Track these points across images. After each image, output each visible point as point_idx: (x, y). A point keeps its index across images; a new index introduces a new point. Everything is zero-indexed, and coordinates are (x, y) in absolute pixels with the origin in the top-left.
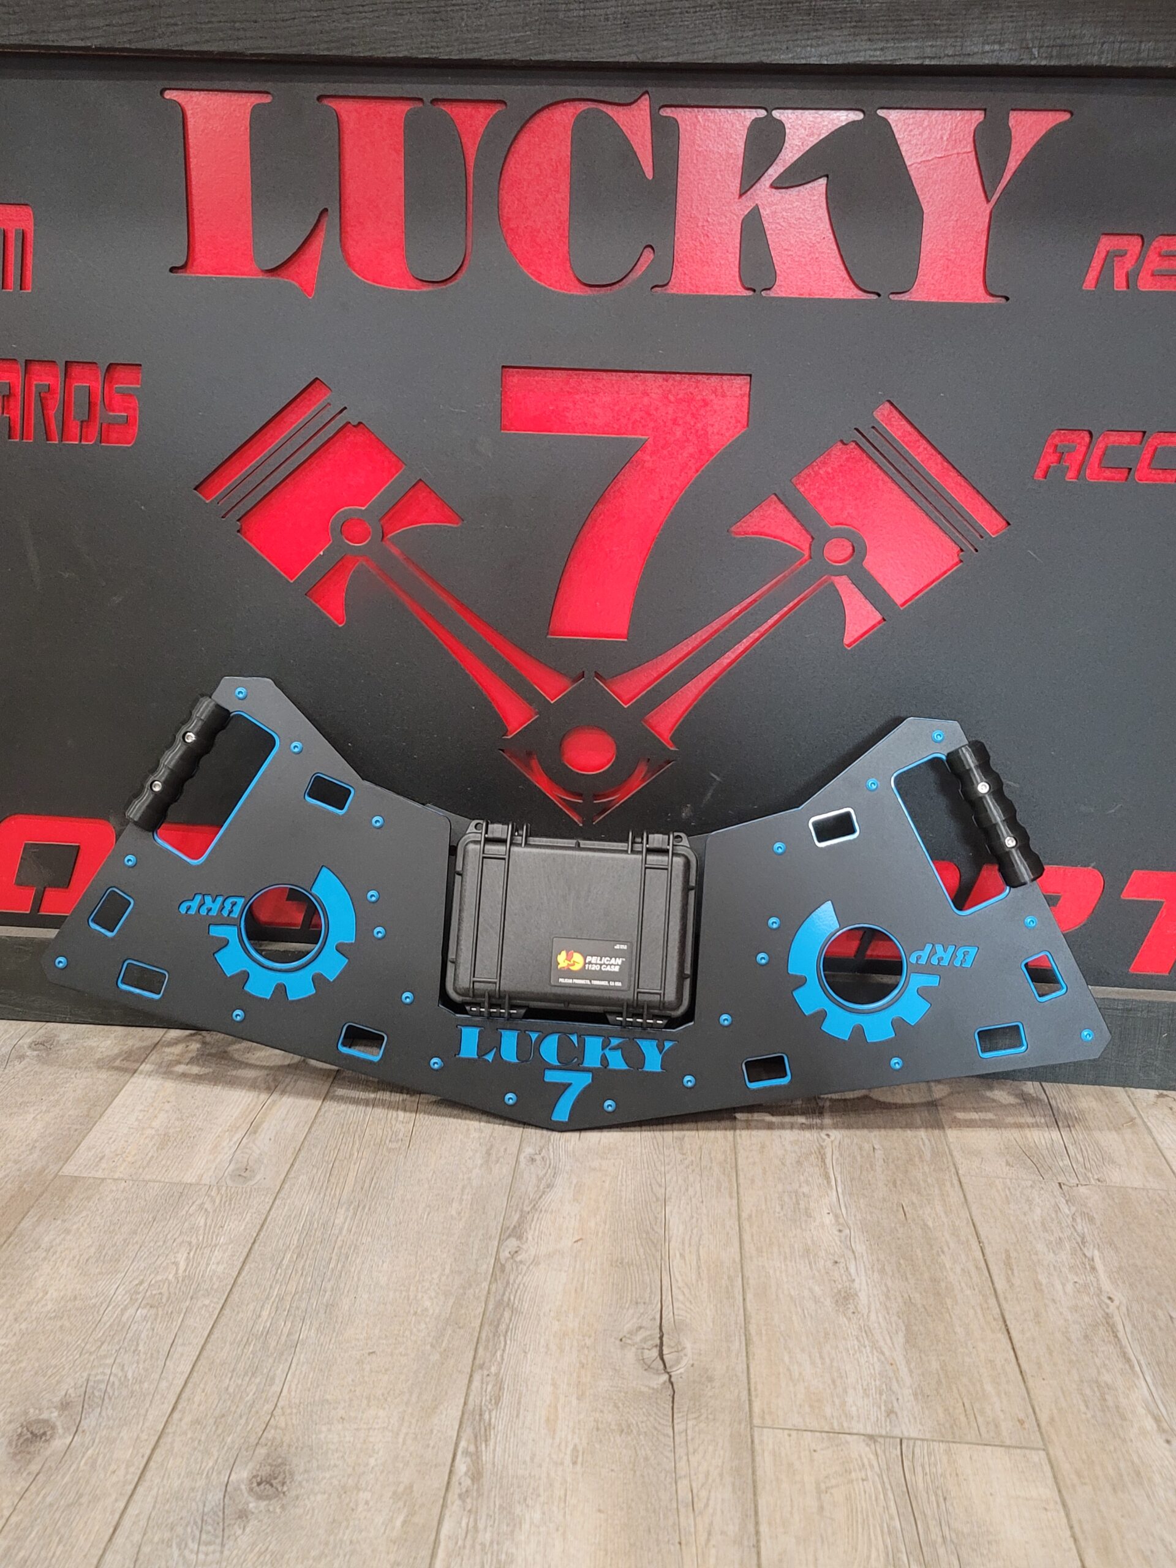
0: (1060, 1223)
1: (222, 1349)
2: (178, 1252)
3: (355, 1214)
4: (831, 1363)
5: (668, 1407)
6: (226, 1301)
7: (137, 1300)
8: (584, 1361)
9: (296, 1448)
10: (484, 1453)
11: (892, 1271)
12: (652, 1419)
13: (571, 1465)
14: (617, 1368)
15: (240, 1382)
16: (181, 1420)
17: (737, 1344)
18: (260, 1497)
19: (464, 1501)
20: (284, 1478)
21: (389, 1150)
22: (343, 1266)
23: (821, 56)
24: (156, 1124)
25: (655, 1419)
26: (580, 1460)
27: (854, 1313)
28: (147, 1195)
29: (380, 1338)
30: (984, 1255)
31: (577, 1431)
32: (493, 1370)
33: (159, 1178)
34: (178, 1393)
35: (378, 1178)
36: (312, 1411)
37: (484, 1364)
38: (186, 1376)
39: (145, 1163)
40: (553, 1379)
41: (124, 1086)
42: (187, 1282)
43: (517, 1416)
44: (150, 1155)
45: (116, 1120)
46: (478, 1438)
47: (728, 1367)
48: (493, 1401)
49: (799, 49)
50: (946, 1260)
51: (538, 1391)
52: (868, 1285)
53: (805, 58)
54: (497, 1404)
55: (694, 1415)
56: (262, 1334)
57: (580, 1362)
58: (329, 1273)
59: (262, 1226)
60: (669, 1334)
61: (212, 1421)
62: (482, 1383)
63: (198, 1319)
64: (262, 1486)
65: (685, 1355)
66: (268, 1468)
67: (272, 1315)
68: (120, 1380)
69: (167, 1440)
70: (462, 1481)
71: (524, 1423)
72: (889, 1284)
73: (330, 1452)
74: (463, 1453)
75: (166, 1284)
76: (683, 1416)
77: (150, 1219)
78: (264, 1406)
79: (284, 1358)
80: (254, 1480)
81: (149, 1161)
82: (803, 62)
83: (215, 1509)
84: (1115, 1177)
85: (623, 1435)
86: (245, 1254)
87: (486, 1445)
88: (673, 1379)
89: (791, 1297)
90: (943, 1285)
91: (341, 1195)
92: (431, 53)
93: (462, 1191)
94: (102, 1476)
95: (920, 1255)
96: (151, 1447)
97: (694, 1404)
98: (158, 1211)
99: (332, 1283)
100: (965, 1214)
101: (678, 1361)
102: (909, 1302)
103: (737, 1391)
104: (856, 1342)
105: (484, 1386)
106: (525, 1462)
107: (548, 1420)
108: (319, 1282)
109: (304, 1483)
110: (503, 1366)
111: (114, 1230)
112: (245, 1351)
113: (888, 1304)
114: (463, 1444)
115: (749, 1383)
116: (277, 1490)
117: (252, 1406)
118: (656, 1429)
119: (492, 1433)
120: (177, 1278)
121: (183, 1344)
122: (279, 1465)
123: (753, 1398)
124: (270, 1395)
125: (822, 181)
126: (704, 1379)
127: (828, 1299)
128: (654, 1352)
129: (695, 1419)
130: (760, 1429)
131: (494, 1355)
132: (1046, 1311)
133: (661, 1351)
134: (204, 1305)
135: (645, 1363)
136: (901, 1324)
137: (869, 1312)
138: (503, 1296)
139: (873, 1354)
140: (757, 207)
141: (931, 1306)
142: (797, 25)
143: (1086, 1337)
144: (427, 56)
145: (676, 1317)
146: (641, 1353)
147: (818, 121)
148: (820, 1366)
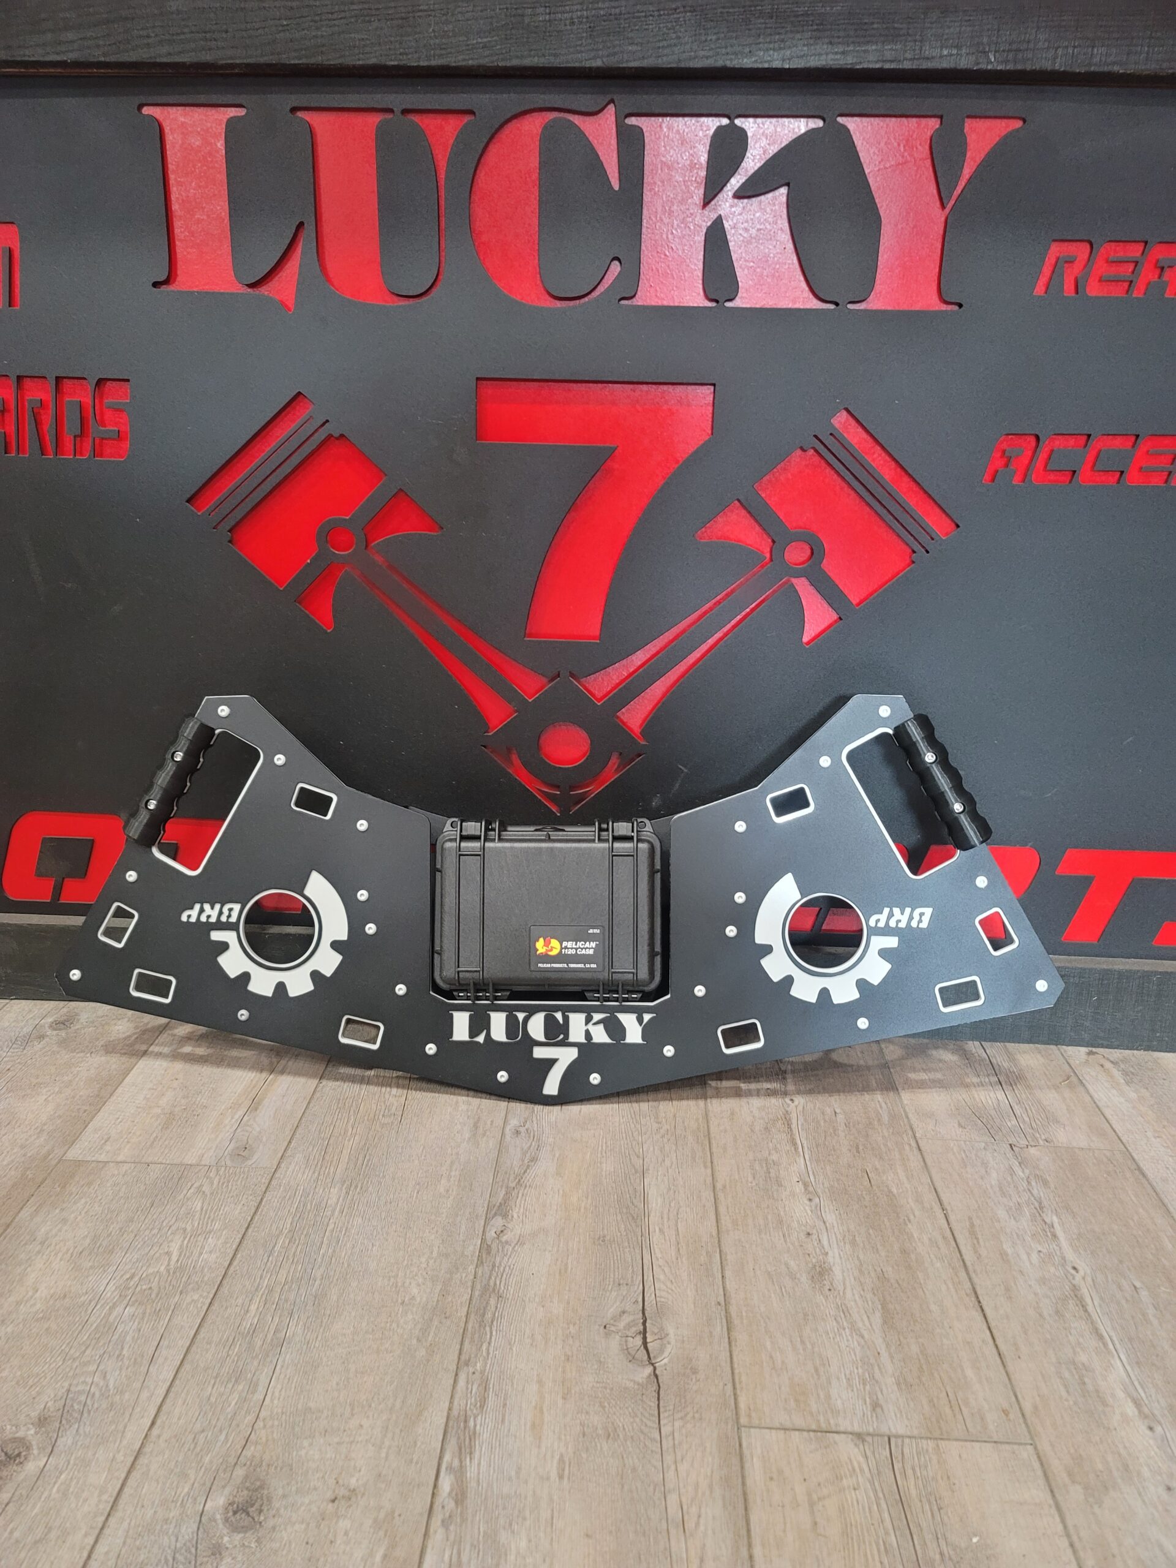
0: (1016, 1187)
1: (207, 1351)
2: (172, 1241)
3: (347, 1193)
4: (813, 1348)
5: (654, 1405)
6: (215, 1295)
7: (126, 1296)
8: (570, 1354)
9: (276, 1467)
10: (468, 1468)
11: (863, 1242)
12: (637, 1420)
13: (557, 1479)
14: (602, 1360)
15: (222, 1389)
16: (159, 1437)
17: (719, 1329)
18: (235, 1529)
19: (447, 1529)
20: (261, 1506)
21: (383, 1126)
22: (334, 1251)
23: (783, 60)
24: (163, 1102)
25: (641, 1420)
26: (566, 1472)
27: (830, 1290)
29: (366, 1333)
30: (949, 1224)
31: (563, 1437)
32: (479, 1366)
34: (159, 1404)
35: (370, 1155)
36: (294, 1423)
37: (469, 1360)
38: (169, 1384)
40: (538, 1375)
42: (178, 1274)
43: (503, 1421)
45: (124, 1100)
46: (463, 1450)
47: (711, 1356)
48: (478, 1405)
49: (762, 53)
50: (912, 1228)
51: (523, 1390)
52: (841, 1258)
53: (769, 62)
54: (482, 1406)
55: (680, 1415)
56: (248, 1332)
57: (565, 1355)
58: (319, 1260)
59: (258, 1208)
60: (651, 1319)
61: (191, 1437)
62: (467, 1382)
63: (185, 1317)
64: (238, 1516)
65: (669, 1343)
66: (245, 1492)
67: (260, 1310)
68: (101, 1390)
69: (143, 1460)
70: (446, 1502)
71: (509, 1430)
72: (861, 1257)
73: (310, 1472)
74: (447, 1469)
75: (157, 1278)
76: (669, 1416)
78: (245, 1418)
79: (269, 1360)
80: (230, 1508)
81: (153, 1143)
82: (766, 66)
83: (188, 1544)
84: (1062, 1137)
85: (610, 1441)
86: (238, 1240)
87: (471, 1459)
88: (657, 1372)
89: (769, 1273)
90: (913, 1256)
91: (335, 1173)
92: (401, 60)
93: (451, 1167)
94: (73, 1505)
95: (888, 1224)
96: (126, 1470)
97: (680, 1401)
99: (322, 1270)
100: (925, 1179)
101: (662, 1351)
102: (882, 1277)
103: (721, 1384)
104: (835, 1324)
105: (470, 1386)
106: (510, 1479)
107: (533, 1426)
108: (309, 1271)
109: (282, 1511)
110: (489, 1362)
112: (230, 1353)
113: (862, 1280)
114: (447, 1457)
115: (733, 1373)
116: (253, 1519)
117: (232, 1419)
118: (642, 1432)
119: (477, 1443)
120: (168, 1271)
121: (168, 1347)
122: (256, 1490)
123: (738, 1392)
124: (252, 1404)
125: (783, 190)
126: (688, 1371)
127: (804, 1275)
128: (638, 1341)
129: (682, 1418)
130: (747, 1429)
131: (480, 1349)
132: (1015, 1284)
133: (645, 1338)
134: (193, 1300)
135: (629, 1353)
136: (877, 1301)
137: (845, 1289)
138: (489, 1280)
139: (852, 1337)
140: (720, 217)
141: (904, 1280)
142: (760, 28)
143: (1057, 1312)
144: (396, 63)
145: (658, 1299)
146: (626, 1341)
147: (779, 129)
148: (802, 1352)
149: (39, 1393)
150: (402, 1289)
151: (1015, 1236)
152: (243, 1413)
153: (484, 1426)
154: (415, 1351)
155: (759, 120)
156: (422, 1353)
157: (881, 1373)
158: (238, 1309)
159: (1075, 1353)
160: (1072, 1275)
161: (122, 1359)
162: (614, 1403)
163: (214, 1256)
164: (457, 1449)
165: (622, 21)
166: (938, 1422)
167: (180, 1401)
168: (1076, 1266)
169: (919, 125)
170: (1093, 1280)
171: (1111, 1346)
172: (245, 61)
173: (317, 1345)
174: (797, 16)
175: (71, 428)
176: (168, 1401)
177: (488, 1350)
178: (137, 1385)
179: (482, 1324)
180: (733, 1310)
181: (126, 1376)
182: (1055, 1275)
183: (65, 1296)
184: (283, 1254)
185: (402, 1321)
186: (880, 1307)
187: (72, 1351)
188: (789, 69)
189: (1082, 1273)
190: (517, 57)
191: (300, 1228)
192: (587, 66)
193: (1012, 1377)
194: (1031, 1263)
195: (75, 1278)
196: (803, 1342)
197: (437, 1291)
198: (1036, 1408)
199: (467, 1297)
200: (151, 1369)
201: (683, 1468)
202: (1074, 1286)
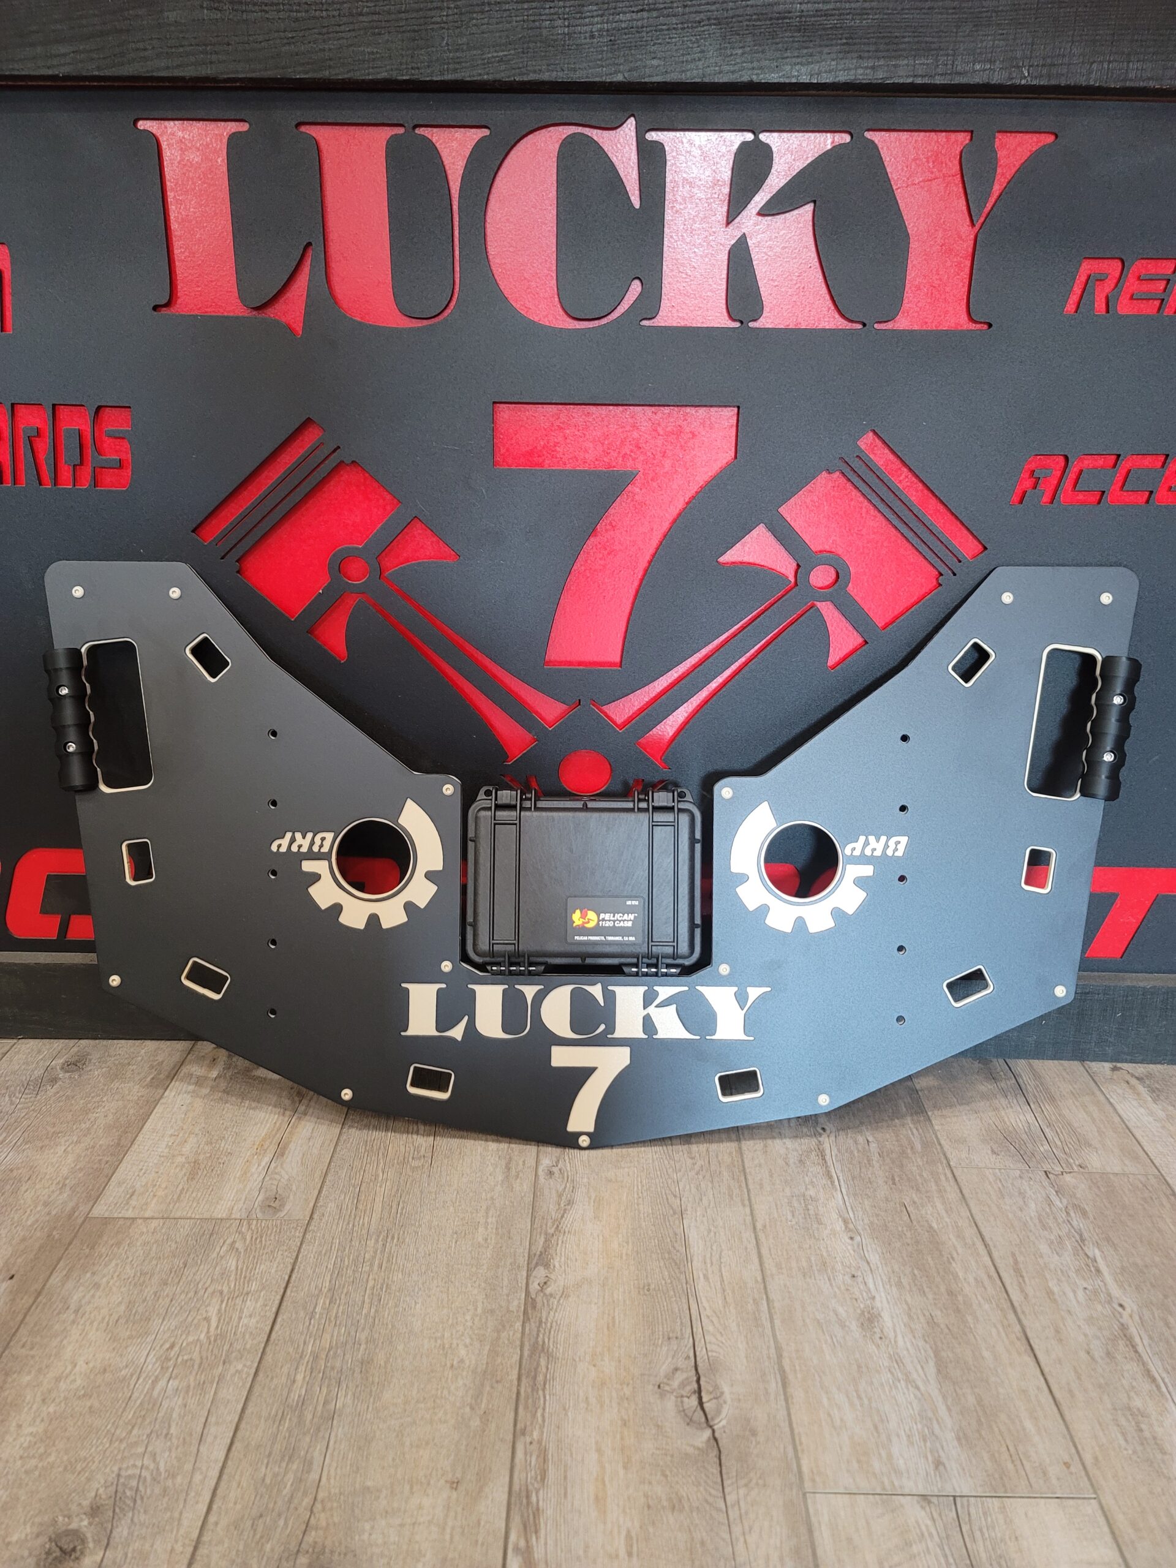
0: (1054, 1218)
1: (257, 1427)
2: (209, 1305)
5: (716, 1471)
6: (260, 1362)
7: (168, 1368)
8: (626, 1417)
10: (535, 1548)
11: (909, 1284)
12: (701, 1488)
13: (625, 1558)
14: (660, 1423)
15: (276, 1469)
16: (216, 1524)
17: (774, 1385)
21: (413, 1169)
22: (376, 1311)
23: (811, 75)
24: (186, 1149)
25: (705, 1489)
26: (634, 1550)
27: (881, 1338)
28: (178, 1236)
29: (418, 1402)
30: (993, 1262)
31: (628, 1511)
32: (536, 1435)
33: (189, 1215)
34: (213, 1487)
35: (404, 1202)
36: (353, 1503)
37: (525, 1430)
38: (221, 1465)
39: (175, 1197)
40: (597, 1443)
41: (154, 1108)
42: (219, 1342)
43: (565, 1496)
44: (180, 1187)
45: (146, 1148)
46: (528, 1528)
47: (768, 1415)
48: (539, 1478)
49: (789, 68)
50: (958, 1268)
51: (583, 1460)
52: (888, 1302)
53: (796, 76)
54: (543, 1479)
55: (744, 1481)
56: (297, 1404)
57: (622, 1419)
58: (362, 1321)
59: (294, 1266)
60: (705, 1377)
61: (249, 1524)
62: (526, 1454)
63: (231, 1389)
65: (725, 1402)
67: (307, 1379)
68: (152, 1474)
71: (573, 1505)
72: (909, 1301)
74: (513, 1549)
75: (198, 1348)
76: (732, 1483)
77: (181, 1265)
78: (303, 1500)
79: (321, 1434)
81: (180, 1195)
82: (793, 80)
84: (1095, 1162)
86: (277, 1302)
87: (537, 1538)
88: (717, 1435)
89: (818, 1321)
90: (960, 1298)
91: (369, 1223)
92: (413, 75)
93: (487, 1213)
95: (932, 1264)
97: (742, 1466)
98: (189, 1255)
99: (366, 1333)
100: (966, 1212)
101: (718, 1411)
102: (932, 1322)
104: (890, 1375)
105: (528, 1458)
107: (597, 1499)
108: (353, 1333)
110: (546, 1430)
111: (144, 1282)
112: (281, 1428)
113: (913, 1326)
114: (513, 1537)
117: (290, 1502)
118: (707, 1501)
119: (542, 1520)
120: (208, 1338)
121: (217, 1423)
123: (800, 1454)
124: (308, 1485)
125: (809, 207)
126: (747, 1433)
127: (854, 1323)
128: (694, 1401)
129: (746, 1485)
130: (812, 1495)
131: (534, 1416)
132: (1064, 1325)
133: (700, 1398)
134: (237, 1371)
135: (686, 1415)
136: (929, 1349)
137: (896, 1337)
138: (537, 1338)
139: (908, 1389)
140: (744, 235)
141: (953, 1324)
142: (786, 42)
143: (1108, 1354)
144: (408, 78)
145: (710, 1354)
146: (682, 1402)
147: (804, 145)
148: (859, 1407)
149: (89, 1480)
150: (449, 1352)
151: (1059, 1272)
152: (300, 1494)
153: (547, 1500)
154: (469, 1420)
155: (785, 135)
156: (475, 1423)
157: (940, 1427)
158: (284, 1379)
159: (1129, 1397)
160: (1119, 1313)
161: (170, 1439)
162: (675, 1470)
163: (254, 1320)
164: (521, 1526)
165: (644, 34)
166: (1001, 1478)
167: (234, 1484)
168: (1122, 1302)
169: (948, 139)
170: (1140, 1318)
171: (1164, 1389)
172: (248, 76)
173: (368, 1417)
174: (824, 29)
175: (69, 455)
176: (223, 1484)
177: (543, 1416)
178: (188, 1467)
179: (534, 1388)
180: (786, 1363)
181: (176, 1457)
182: (1103, 1314)
183: (105, 1370)
184: (324, 1316)
185: (452, 1388)
186: (932, 1355)
187: (118, 1432)
188: (817, 83)
189: (1128, 1310)
190: (535, 72)
191: (339, 1288)
192: (608, 80)
193: (1071, 1427)
194: (1078, 1302)
195: (114, 1349)
196: (859, 1397)
197: (486, 1352)
198: (1096, 1459)
199: (516, 1357)
200: (201, 1449)
201: (752, 1539)
202: (1122, 1325)
